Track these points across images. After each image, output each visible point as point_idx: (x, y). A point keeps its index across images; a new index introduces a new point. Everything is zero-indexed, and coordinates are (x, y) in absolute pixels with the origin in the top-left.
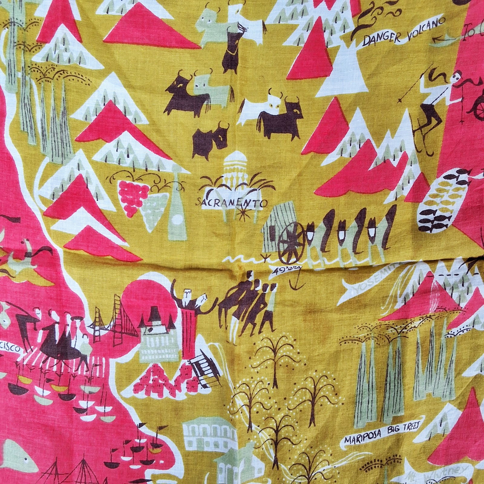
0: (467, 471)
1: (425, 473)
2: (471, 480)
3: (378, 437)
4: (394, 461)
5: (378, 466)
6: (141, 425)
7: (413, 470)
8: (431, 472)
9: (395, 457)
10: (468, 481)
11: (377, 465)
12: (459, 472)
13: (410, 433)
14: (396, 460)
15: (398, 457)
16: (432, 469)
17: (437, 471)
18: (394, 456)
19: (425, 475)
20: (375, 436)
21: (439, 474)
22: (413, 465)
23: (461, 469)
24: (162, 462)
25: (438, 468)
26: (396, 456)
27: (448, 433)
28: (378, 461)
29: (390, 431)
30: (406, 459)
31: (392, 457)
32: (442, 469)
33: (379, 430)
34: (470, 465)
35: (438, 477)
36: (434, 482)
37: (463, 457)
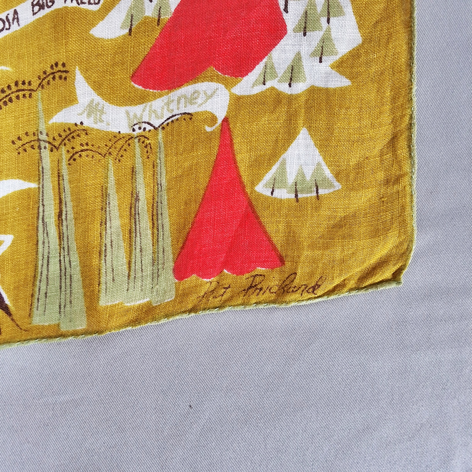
0: (215, 99)
1: (128, 108)
2: (226, 120)
3: (15, 27)
4: (54, 78)
5: (24, 96)
7: (98, 99)
8: (141, 106)
9: (55, 69)
10: (220, 121)
11: (21, 94)
12: (199, 101)
13: (80, 10)
14: (57, 75)
15: (60, 67)
16: (142, 99)
17: (153, 102)
18: (52, 67)
19: (127, 113)
20: (7, 26)
21: (159, 111)
22: (97, 87)
23: (202, 95)
25: (155, 97)
26: (57, 64)
27: (166, 17)
28: (24, 83)
29: (36, 8)
30: (78, 72)
31: (49, 70)
32: (165, 98)
33: (16, 12)
34: (221, 86)
35: (157, 117)
36: (148, 127)
37: (203, 69)
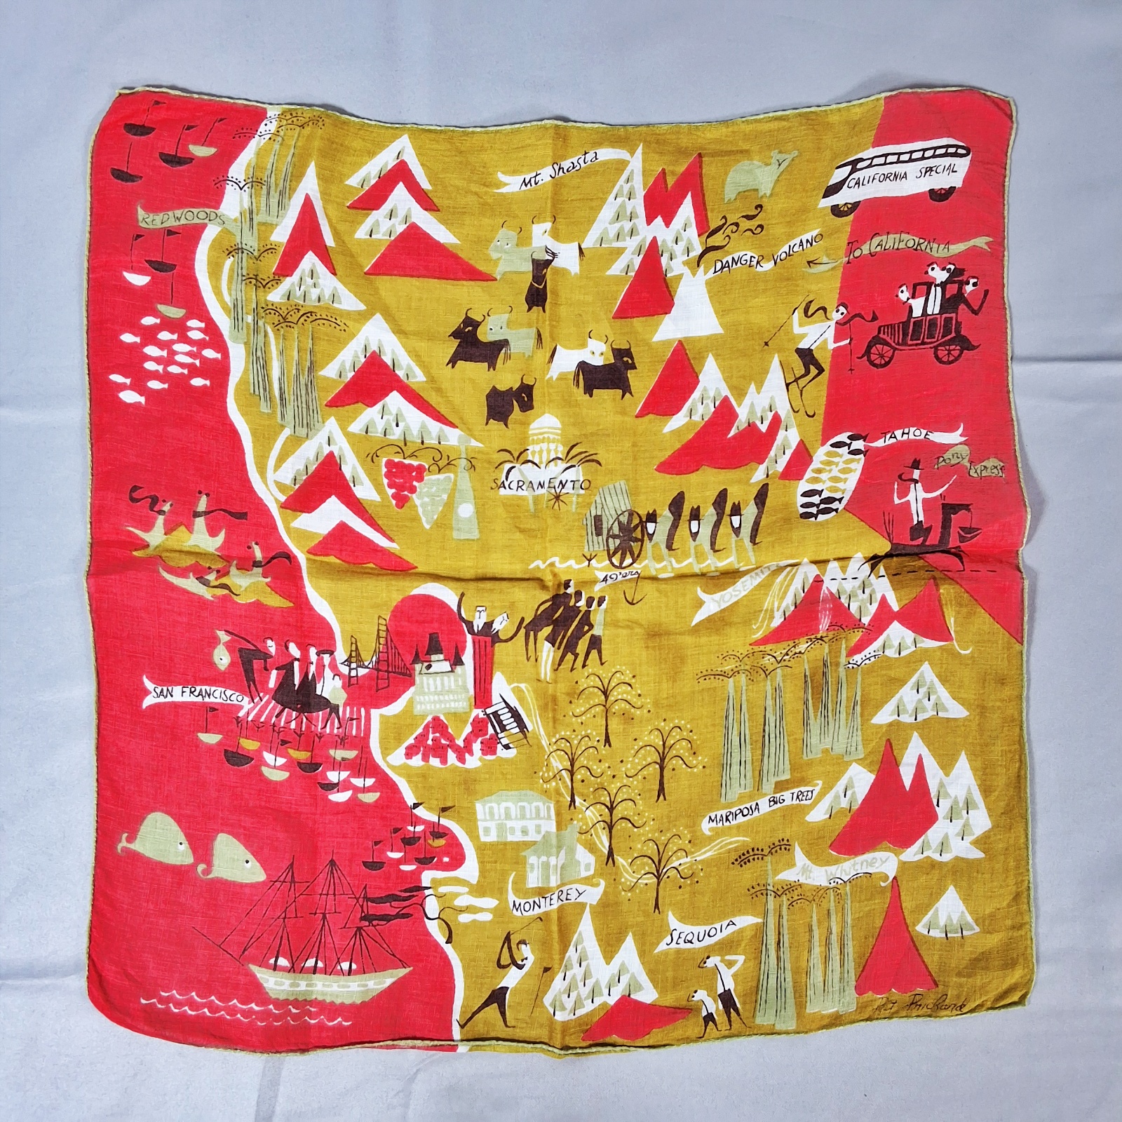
0: (887, 863)
1: (826, 868)
2: (895, 878)
3: (756, 813)
4: (781, 849)
5: (758, 858)
6: (416, 806)
7: (808, 862)
8: (836, 866)
9: (782, 843)
10: (891, 879)
11: (756, 857)
12: (877, 865)
13: (800, 805)
14: (783, 847)
15: (785, 842)
16: (836, 862)
17: (844, 864)
18: (779, 841)
19: (826, 871)
20: (751, 812)
21: (848, 871)
22: (808, 854)
23: (879, 861)
24: (446, 859)
25: (845, 860)
26: (783, 840)
27: (855, 807)
28: (758, 850)
29: (772, 803)
30: (796, 844)
31: (777, 843)
32: (852, 861)
33: (757, 804)
34: (892, 855)
35: (846, 874)
36: (840, 881)
37: (880, 843)
